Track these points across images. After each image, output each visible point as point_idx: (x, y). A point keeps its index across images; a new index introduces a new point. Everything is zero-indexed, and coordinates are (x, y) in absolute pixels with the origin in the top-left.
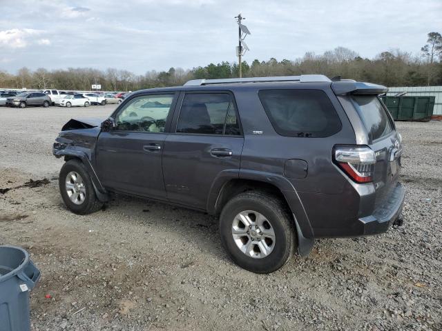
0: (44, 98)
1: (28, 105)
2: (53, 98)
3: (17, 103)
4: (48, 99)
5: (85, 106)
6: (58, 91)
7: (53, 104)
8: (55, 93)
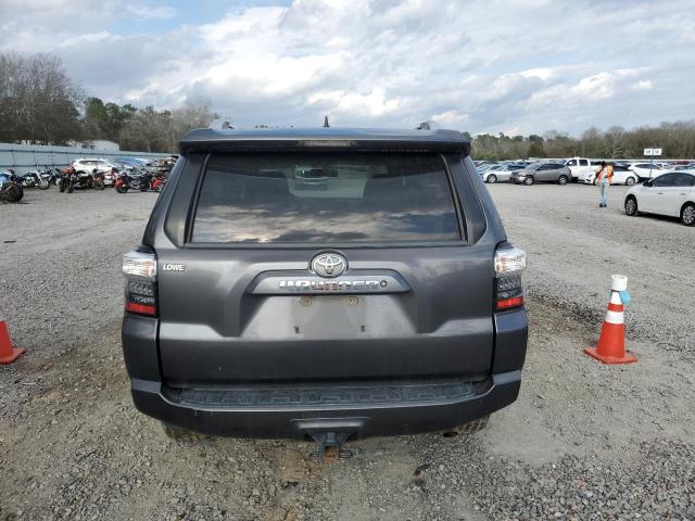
0: (561, 171)
1: (536, 181)
2: (576, 171)
3: (522, 179)
4: (567, 173)
5: (626, 184)
6: (589, 161)
7: (575, 180)
8: (583, 163)
